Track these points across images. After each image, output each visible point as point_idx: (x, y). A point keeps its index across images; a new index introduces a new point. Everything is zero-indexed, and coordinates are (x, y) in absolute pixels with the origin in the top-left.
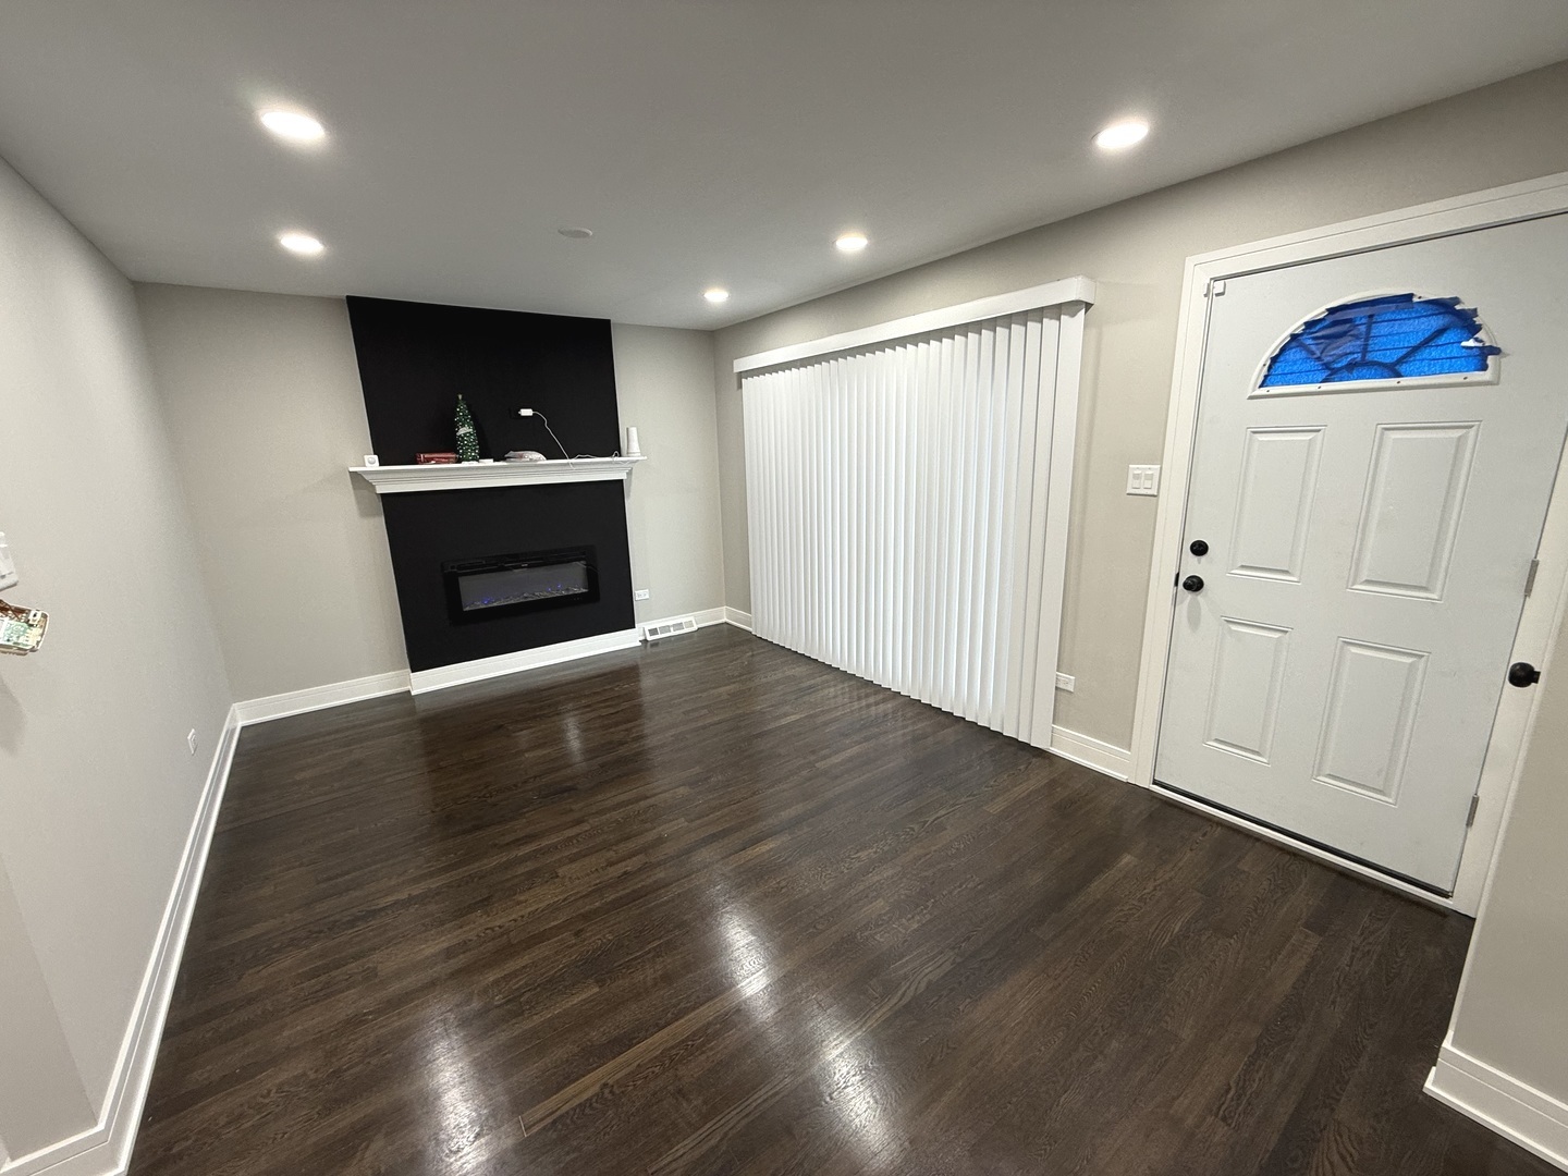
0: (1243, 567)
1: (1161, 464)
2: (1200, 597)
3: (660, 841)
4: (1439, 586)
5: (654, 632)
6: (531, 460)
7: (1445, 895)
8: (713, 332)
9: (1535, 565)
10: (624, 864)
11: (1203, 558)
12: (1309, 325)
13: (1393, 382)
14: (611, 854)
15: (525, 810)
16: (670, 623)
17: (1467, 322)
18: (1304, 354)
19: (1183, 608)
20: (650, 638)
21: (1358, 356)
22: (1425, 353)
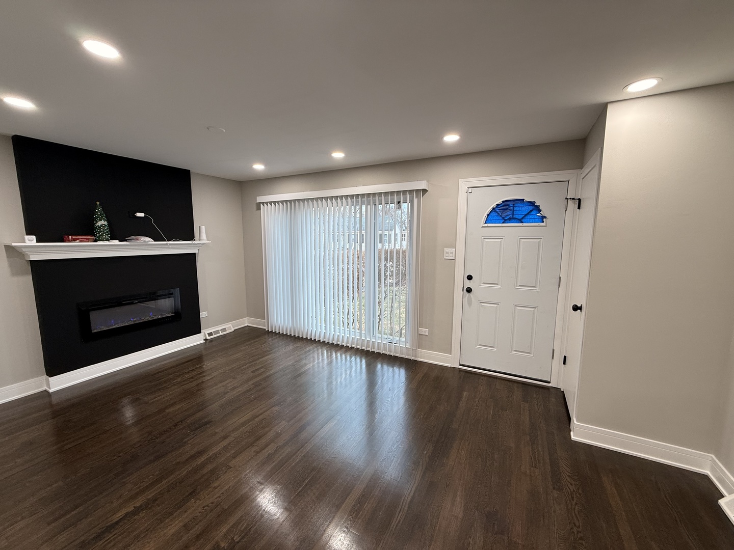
0: (484, 283)
1: (456, 248)
2: (471, 294)
3: (278, 435)
4: (538, 286)
5: (210, 334)
6: (145, 242)
7: (549, 382)
8: (240, 182)
9: (560, 278)
10: (265, 450)
11: (471, 281)
12: (498, 205)
13: (521, 224)
14: (255, 449)
15: (186, 440)
16: (219, 329)
17: (538, 209)
18: (497, 214)
19: (466, 299)
20: (208, 338)
21: (511, 216)
22: (528, 217)
